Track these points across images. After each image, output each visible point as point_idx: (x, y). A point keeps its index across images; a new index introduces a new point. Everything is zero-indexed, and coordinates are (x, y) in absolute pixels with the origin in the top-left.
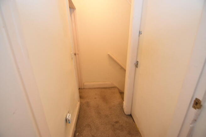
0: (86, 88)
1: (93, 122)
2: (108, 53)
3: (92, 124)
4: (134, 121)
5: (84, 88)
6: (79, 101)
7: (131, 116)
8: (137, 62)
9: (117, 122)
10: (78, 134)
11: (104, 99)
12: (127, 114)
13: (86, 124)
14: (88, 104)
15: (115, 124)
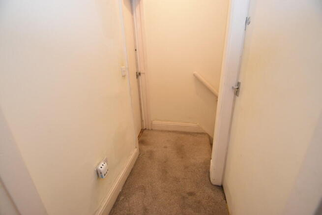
0: (156, 130)
1: (151, 185)
2: (194, 72)
3: (148, 187)
4: (226, 199)
5: (152, 130)
6: (136, 147)
7: (221, 188)
8: (239, 84)
9: (191, 194)
10: (123, 199)
11: (180, 150)
12: (214, 184)
13: (140, 184)
14: (151, 154)
15: (187, 196)
